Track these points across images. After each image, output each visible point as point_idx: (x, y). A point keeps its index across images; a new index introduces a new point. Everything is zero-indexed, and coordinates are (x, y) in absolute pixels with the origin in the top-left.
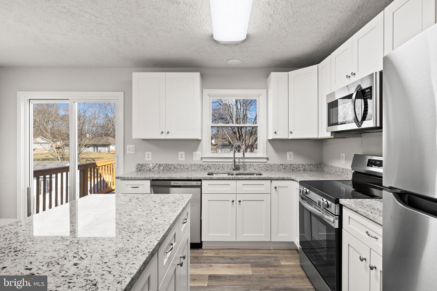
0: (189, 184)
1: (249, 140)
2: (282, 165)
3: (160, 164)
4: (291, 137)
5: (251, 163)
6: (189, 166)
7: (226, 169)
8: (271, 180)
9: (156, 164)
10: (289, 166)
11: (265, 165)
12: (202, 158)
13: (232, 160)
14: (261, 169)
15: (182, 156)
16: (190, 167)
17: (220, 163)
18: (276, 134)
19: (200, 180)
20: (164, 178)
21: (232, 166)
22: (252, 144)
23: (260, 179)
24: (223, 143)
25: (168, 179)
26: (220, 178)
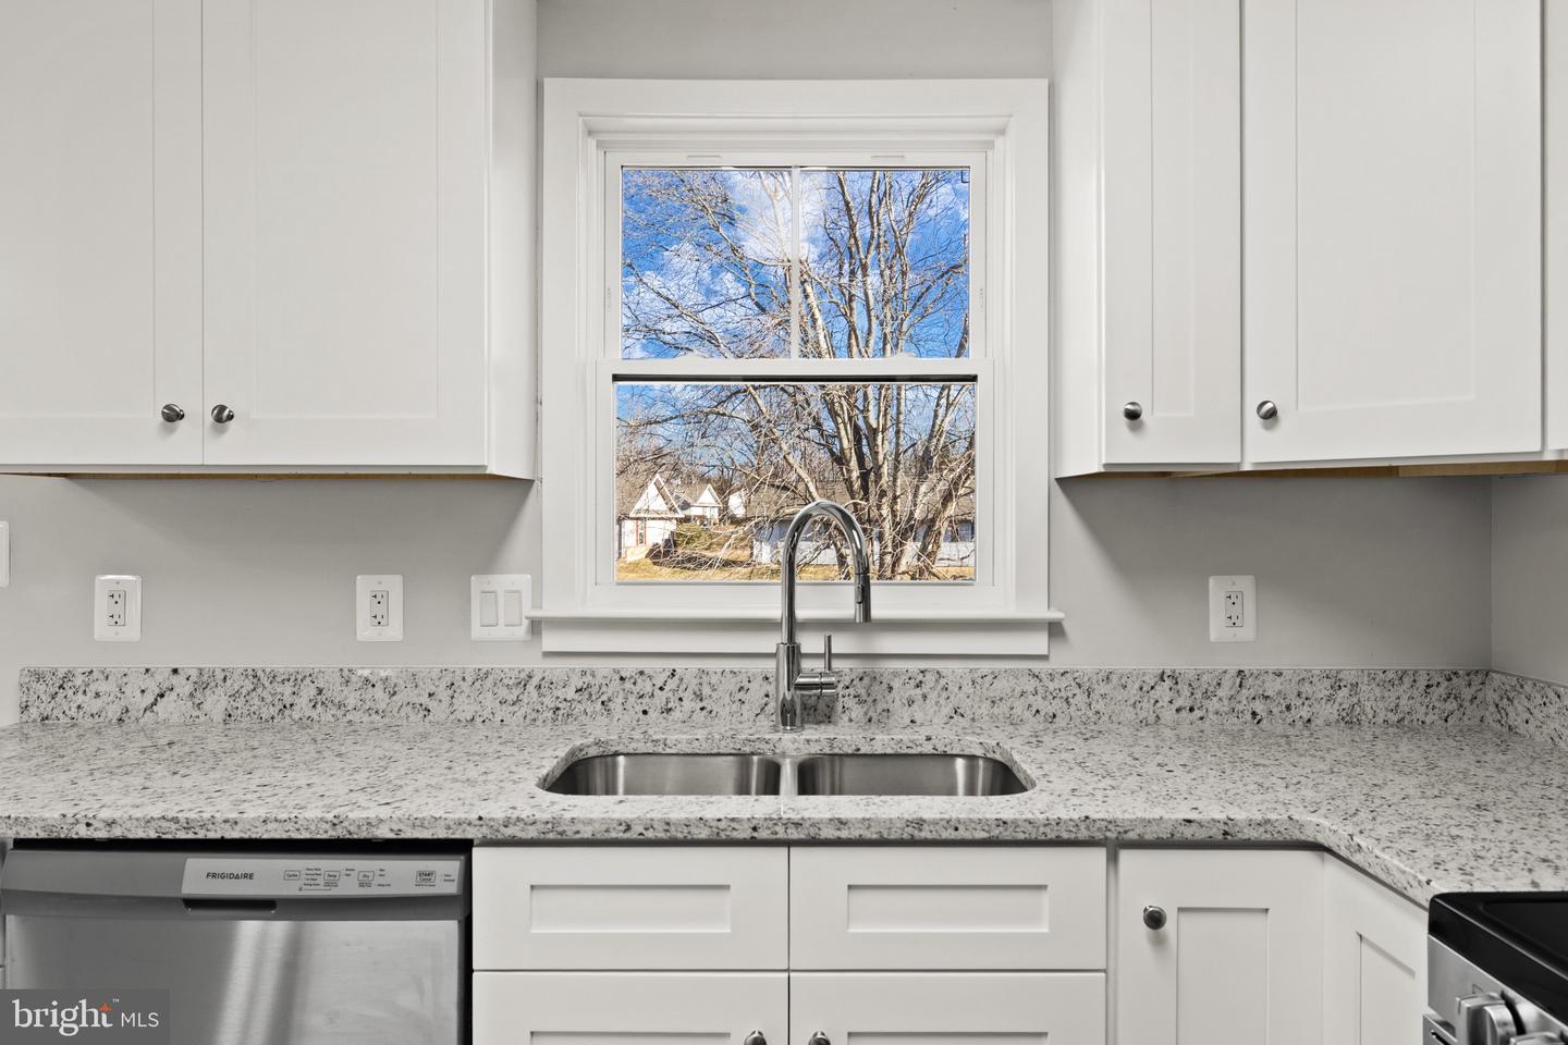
0: (348, 888)
1: (915, 495)
2: (1168, 683)
3: (201, 673)
4: (1265, 450)
5: (923, 665)
6: (432, 689)
7: (724, 712)
8: (1115, 842)
9: (175, 671)
10: (1223, 692)
11: (1034, 682)
12: (536, 626)
13: (772, 642)
14: (1002, 709)
15: (380, 610)
16: (444, 695)
17: (678, 664)
18: (1133, 429)
19: (461, 848)
20: (117, 833)
21: (771, 689)
22: (930, 516)
23: (1007, 835)
24: (777, 512)
25: (153, 835)
26: (637, 829)
